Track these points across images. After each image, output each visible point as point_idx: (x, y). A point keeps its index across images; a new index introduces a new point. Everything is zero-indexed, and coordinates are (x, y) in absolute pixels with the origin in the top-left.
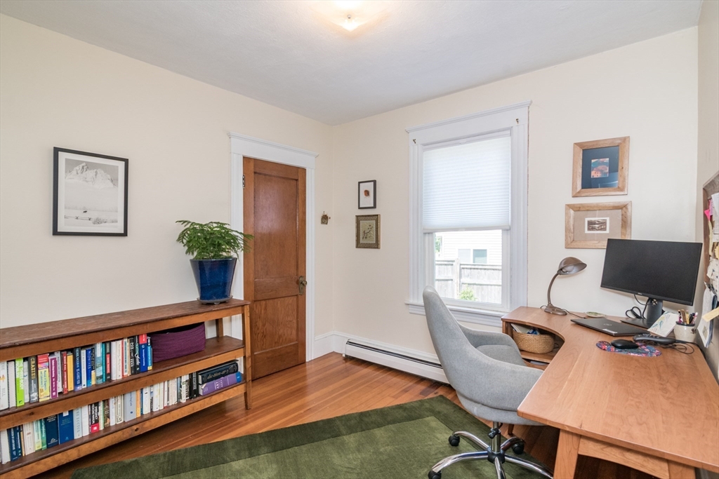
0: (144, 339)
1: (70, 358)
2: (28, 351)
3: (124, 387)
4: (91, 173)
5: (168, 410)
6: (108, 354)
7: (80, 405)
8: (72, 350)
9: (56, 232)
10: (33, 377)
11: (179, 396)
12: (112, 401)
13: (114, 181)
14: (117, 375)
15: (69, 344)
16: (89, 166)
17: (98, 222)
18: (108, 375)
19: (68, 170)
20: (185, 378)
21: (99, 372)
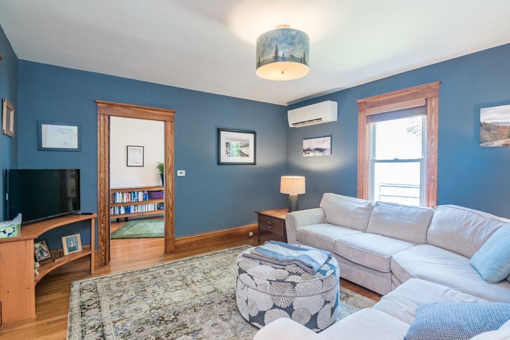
0: (146, 192)
1: (130, 194)
2: (122, 191)
3: (142, 203)
4: (135, 151)
5: (152, 211)
6: (138, 194)
7: (132, 205)
8: (130, 192)
9: (127, 166)
10: (123, 197)
11: (155, 209)
12: (139, 206)
13: (140, 152)
14: (140, 200)
15: (130, 191)
16: (135, 149)
17: (137, 163)
18: (138, 200)
19: (130, 151)
20: (156, 204)
21: (136, 198)
